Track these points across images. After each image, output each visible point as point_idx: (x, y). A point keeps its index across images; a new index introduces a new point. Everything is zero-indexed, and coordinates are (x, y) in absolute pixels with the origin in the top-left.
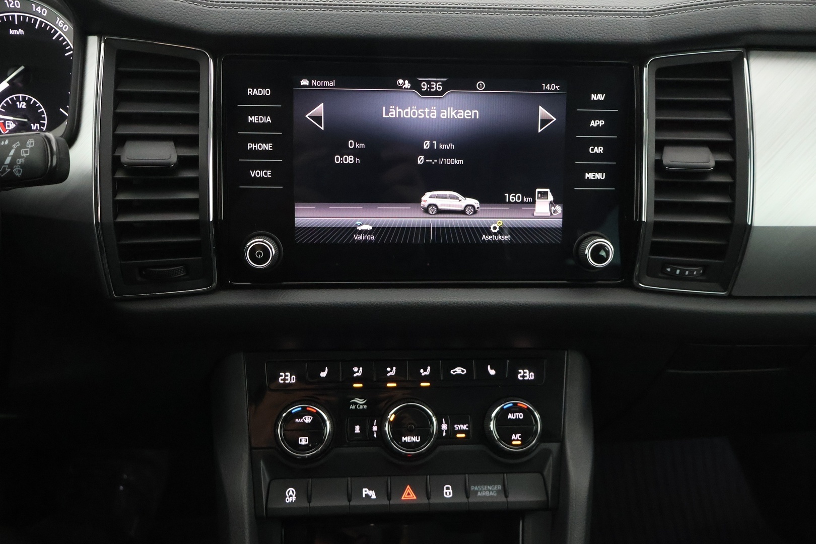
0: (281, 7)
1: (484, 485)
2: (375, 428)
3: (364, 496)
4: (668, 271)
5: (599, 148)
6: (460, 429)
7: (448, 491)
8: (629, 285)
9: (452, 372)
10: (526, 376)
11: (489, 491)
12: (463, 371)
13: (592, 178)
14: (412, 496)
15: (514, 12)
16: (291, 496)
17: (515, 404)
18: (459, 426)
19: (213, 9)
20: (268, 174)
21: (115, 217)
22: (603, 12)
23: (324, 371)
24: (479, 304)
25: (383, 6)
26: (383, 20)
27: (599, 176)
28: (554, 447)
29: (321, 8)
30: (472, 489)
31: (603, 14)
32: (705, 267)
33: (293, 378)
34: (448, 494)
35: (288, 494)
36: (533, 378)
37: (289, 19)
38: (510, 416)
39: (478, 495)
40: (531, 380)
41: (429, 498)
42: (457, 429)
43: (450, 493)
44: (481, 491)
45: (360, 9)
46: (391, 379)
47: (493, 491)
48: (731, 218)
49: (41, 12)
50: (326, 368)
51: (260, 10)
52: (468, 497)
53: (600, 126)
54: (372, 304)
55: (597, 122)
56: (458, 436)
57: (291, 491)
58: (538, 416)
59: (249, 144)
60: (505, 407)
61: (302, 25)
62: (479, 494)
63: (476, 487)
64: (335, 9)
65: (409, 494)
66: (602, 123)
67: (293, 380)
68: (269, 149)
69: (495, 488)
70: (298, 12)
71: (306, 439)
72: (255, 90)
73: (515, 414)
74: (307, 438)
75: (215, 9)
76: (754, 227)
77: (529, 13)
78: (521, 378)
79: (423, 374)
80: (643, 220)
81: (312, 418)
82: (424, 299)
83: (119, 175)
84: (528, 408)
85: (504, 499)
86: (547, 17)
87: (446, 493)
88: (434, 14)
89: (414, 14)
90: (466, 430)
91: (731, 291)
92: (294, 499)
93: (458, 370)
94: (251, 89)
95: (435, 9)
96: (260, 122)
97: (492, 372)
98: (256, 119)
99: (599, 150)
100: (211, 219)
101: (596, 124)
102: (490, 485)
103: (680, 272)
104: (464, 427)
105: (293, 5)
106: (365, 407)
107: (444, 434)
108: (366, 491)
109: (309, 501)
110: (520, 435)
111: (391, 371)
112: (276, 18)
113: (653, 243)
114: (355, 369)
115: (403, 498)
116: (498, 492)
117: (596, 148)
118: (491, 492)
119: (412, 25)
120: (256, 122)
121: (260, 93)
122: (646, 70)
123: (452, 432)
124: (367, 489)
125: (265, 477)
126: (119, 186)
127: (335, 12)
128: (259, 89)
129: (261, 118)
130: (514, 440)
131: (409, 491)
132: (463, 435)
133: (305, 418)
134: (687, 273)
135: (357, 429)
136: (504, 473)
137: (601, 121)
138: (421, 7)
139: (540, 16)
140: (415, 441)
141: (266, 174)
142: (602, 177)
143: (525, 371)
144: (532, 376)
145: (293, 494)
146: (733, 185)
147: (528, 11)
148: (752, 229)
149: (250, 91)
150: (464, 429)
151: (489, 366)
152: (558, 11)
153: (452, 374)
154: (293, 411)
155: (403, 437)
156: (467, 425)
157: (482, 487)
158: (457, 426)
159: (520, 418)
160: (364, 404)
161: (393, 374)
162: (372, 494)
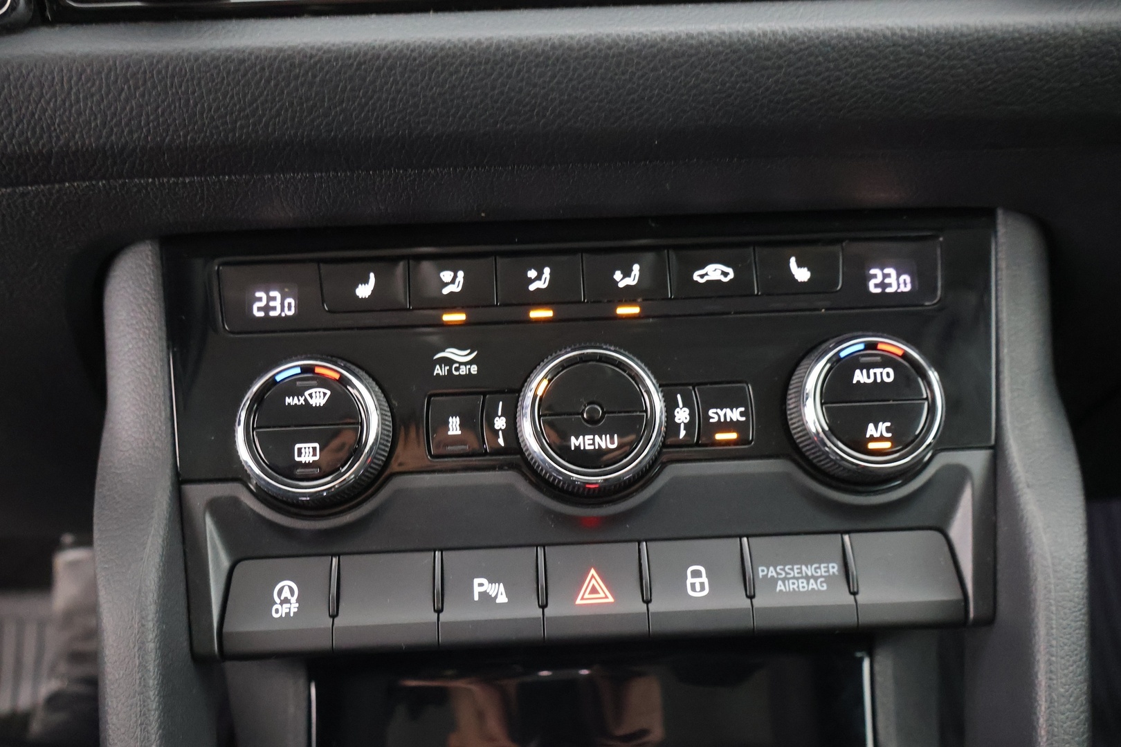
1: (793, 563)
2: (500, 423)
3: (476, 598)
6: (722, 420)
7: (697, 581)
9: (696, 277)
10: (890, 285)
11: (807, 578)
12: (725, 274)
14: (602, 595)
16: (286, 601)
17: (871, 346)
18: (721, 413)
23: (366, 281)
28: (975, 461)
30: (761, 574)
33: (289, 304)
34: (698, 587)
35: (280, 595)
36: (908, 288)
38: (860, 377)
39: (778, 588)
40: (902, 293)
41: (647, 600)
42: (716, 420)
43: (702, 584)
44: (783, 580)
46: (540, 299)
47: (816, 579)
50: (372, 275)
52: (750, 595)
56: (720, 436)
57: (286, 590)
58: (934, 377)
60: (842, 355)
62: (780, 586)
63: (771, 569)
65: (594, 591)
67: (289, 309)
69: (823, 570)
71: (314, 449)
73: (872, 371)
74: (317, 445)
78: (877, 292)
79: (621, 285)
81: (329, 393)
84: (905, 356)
85: (846, 599)
87: (693, 585)
90: (738, 420)
92: (294, 607)
93: (714, 272)
97: (802, 275)
102: (807, 562)
104: (735, 415)
107: (683, 433)
108: (481, 586)
109: (333, 614)
110: (888, 424)
111: (539, 278)
115: (579, 601)
116: (829, 579)
118: (812, 581)
123: (703, 428)
124: (484, 580)
125: (217, 559)
130: (872, 439)
132: (733, 436)
133: (311, 395)
135: (454, 426)
136: (842, 532)
140: (604, 447)
143: (887, 271)
144: (905, 282)
145: (292, 594)
150: (735, 418)
151: (793, 261)
153: (697, 281)
154: (279, 377)
155: (573, 438)
156: (742, 409)
157: (787, 568)
158: (717, 413)
159: (887, 380)
160: (470, 363)
161: (545, 286)
162: (499, 593)
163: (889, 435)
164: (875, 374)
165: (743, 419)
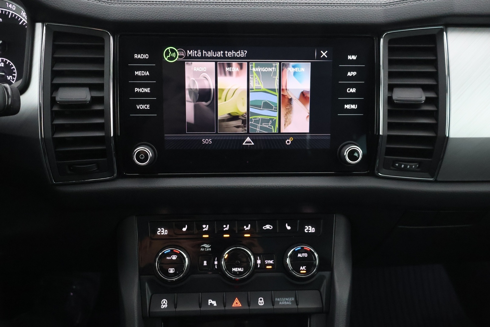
0: (154, 4)
1: (284, 297)
2: (216, 263)
3: (209, 304)
4: (396, 166)
5: (353, 89)
6: (268, 263)
7: (261, 301)
8: (373, 174)
9: (263, 228)
10: (310, 230)
11: (287, 301)
12: (270, 227)
13: (349, 108)
14: (239, 304)
15: (298, 5)
16: (164, 304)
17: (302, 248)
18: (268, 261)
19: (112, 5)
20: (148, 107)
21: (53, 134)
22: (354, 5)
23: (185, 227)
24: (279, 187)
25: (217, 2)
26: (217, 11)
27: (353, 107)
28: (327, 274)
29: (178, 4)
30: (276, 300)
31: (355, 6)
32: (420, 163)
33: (166, 231)
34: (261, 303)
35: (163, 303)
36: (314, 231)
37: (158, 11)
38: (299, 255)
39: (280, 304)
40: (313, 232)
41: (249, 306)
42: (267, 263)
43: (262, 302)
45: (202, 4)
46: (226, 232)
47: (289, 301)
48: (436, 132)
49: (12, 8)
50: (186, 225)
51: (141, 6)
52: (273, 305)
53: (354, 75)
54: (212, 187)
55: (352, 73)
56: (267, 267)
57: (164, 301)
58: (316, 255)
59: (136, 89)
60: (296, 250)
61: (166, 15)
62: (280, 303)
63: (279, 299)
64: (187, 4)
65: (237, 303)
66: (355, 73)
67: (166, 233)
68: (148, 92)
69: (290, 300)
70: (164, 7)
71: (173, 270)
72: (139, 55)
73: (302, 254)
74: (174, 269)
75: (113, 6)
76: (450, 138)
77: (308, 5)
78: (307, 232)
79: (246, 229)
80: (380, 134)
81: (177, 256)
82: (244, 184)
83: (55, 108)
84: (310, 250)
85: (296, 307)
86: (319, 8)
87: (260, 302)
88: (249, 7)
89: (236, 7)
90: (272, 263)
91: (437, 178)
92: (166, 306)
93: (268, 227)
94: (137, 55)
95: (250, 4)
96: (142, 75)
97: (289, 228)
98: (140, 73)
99: (353, 90)
100: (112, 135)
101: (351, 74)
102: (287, 297)
103: (404, 166)
104: (271, 262)
105: (161, 2)
106: (210, 249)
107: (259, 266)
108: (210, 301)
109: (176, 308)
110: (305, 267)
111: (226, 227)
112: (150, 11)
113: (387, 148)
114: (204, 226)
115: (233, 306)
116: (292, 302)
117: (351, 89)
118: (288, 302)
119: (235, 14)
120: (140, 75)
121: (142, 57)
122: (382, 40)
123: (263, 265)
124: (211, 300)
125: (148, 293)
126: (55, 115)
127: (187, 6)
128: (141, 55)
129: (143, 73)
130: (302, 270)
131: (237, 301)
132: (271, 267)
133: (172, 257)
134: (408, 167)
135: (205, 263)
136: (296, 290)
137: (354, 72)
138: (241, 3)
139: (315, 8)
140: (240, 271)
141: (146, 107)
142: (355, 107)
143: (309, 227)
144: (313, 230)
145: (166, 303)
146: (437, 112)
147: (307, 4)
148: (449, 139)
149: (136, 56)
150: (271, 263)
151: (287, 224)
152: (326, 4)
153: (264, 229)
154: (165, 252)
155: (233, 269)
156: (273, 261)
157: (282, 299)
158: (267, 261)
159: (306, 256)
160: (209, 248)
161: (228, 229)
162: (214, 303)
163: (305, 269)
164: (303, 255)
165: (273, 263)
